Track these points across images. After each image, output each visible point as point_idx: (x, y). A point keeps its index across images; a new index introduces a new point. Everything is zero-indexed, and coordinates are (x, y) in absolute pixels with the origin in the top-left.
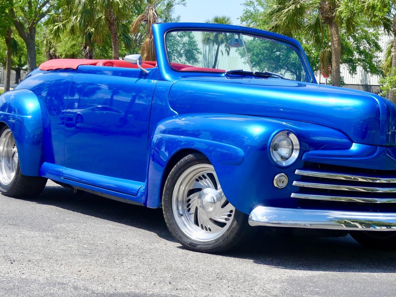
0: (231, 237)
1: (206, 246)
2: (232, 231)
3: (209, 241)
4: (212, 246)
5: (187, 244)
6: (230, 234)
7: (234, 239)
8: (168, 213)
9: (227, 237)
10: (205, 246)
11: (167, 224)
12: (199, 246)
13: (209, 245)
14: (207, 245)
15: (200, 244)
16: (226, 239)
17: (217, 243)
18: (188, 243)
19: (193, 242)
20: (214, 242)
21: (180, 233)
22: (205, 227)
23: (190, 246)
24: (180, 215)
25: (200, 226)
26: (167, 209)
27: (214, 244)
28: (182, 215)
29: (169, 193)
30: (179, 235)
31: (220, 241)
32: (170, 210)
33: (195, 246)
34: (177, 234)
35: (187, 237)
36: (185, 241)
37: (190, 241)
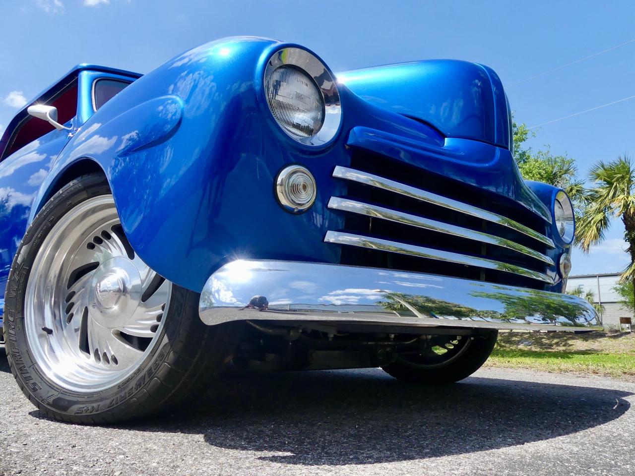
0: (161, 372)
1: (95, 405)
2: (161, 355)
3: (102, 391)
4: (108, 402)
5: (48, 404)
6: (156, 365)
7: (171, 375)
8: (13, 327)
9: (150, 372)
10: (90, 406)
11: (9, 357)
12: (75, 408)
13: (102, 400)
14: (96, 401)
15: (80, 399)
16: (147, 380)
17: (122, 394)
18: (51, 400)
19: (60, 396)
20: (116, 390)
21: (33, 377)
22: (105, 354)
23: (53, 409)
24: (45, 333)
25: (92, 355)
26: (11, 319)
27: (115, 397)
28: (50, 332)
29: (19, 280)
30: (32, 381)
31: (130, 387)
32: (18, 320)
33: (65, 409)
34: (28, 379)
35: (51, 386)
36: (45, 397)
37: (56, 395)
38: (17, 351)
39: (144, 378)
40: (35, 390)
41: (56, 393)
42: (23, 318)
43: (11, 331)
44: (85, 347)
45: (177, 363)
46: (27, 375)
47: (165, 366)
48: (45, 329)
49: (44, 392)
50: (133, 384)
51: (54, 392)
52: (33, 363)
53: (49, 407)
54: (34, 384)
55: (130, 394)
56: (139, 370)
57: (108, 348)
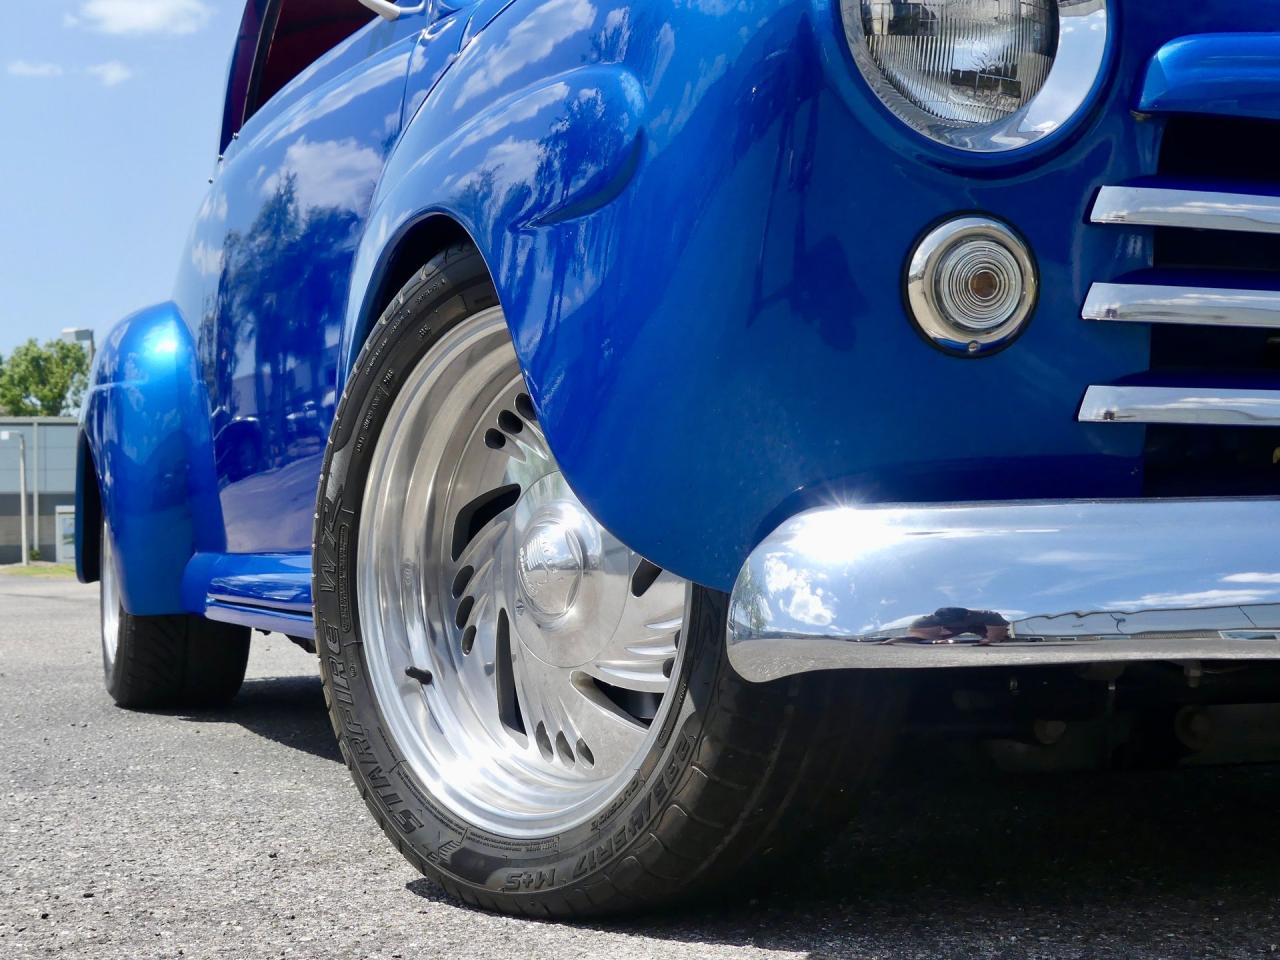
0: (687, 790)
1: (545, 870)
2: (682, 746)
3: (557, 836)
4: (572, 863)
5: (443, 864)
6: (673, 771)
7: (711, 798)
8: (340, 666)
9: (660, 790)
10: (534, 872)
13: (558, 857)
15: (510, 855)
16: (655, 809)
17: (603, 844)
18: (447, 856)
19: (466, 844)
20: (587, 834)
21: (401, 797)
22: (561, 737)
23: (455, 878)
24: (414, 681)
25: (531, 739)
26: (334, 647)
27: (586, 852)
28: (425, 678)
29: (337, 545)
30: (401, 807)
31: (619, 828)
32: (350, 651)
33: (481, 877)
34: (391, 800)
35: (445, 819)
36: (433, 848)
37: (457, 842)
38: (357, 729)
39: (647, 804)
40: (409, 829)
41: (457, 838)
42: (360, 644)
43: (337, 679)
44: (512, 717)
45: (722, 766)
46: (388, 791)
47: (695, 774)
48: (413, 672)
49: (429, 833)
50: (623, 820)
51: (449, 835)
52: (398, 761)
53: (445, 872)
54: (407, 814)
55: (620, 843)
56: (635, 785)
57: (565, 722)
